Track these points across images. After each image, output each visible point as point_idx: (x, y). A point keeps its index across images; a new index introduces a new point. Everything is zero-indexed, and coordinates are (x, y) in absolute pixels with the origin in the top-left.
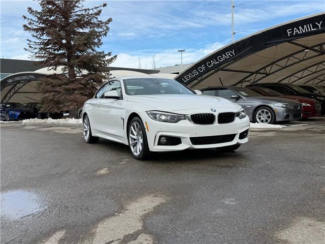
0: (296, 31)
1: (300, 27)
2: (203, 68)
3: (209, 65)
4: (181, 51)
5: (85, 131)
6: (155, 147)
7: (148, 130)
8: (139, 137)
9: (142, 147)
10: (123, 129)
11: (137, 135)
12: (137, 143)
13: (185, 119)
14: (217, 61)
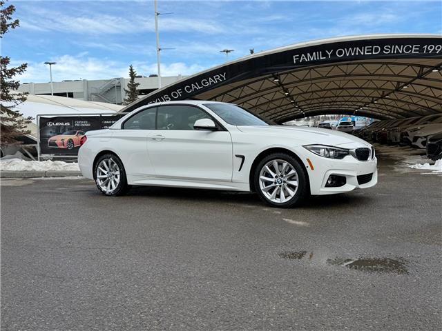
0: (303, 58)
1: (308, 54)
2: (179, 93)
3: (188, 89)
4: (50, 64)
5: (101, 179)
6: (322, 190)
7: (312, 169)
8: (282, 179)
9: (296, 191)
10: (240, 170)
11: (276, 177)
12: (274, 188)
13: (348, 154)
14: (200, 85)
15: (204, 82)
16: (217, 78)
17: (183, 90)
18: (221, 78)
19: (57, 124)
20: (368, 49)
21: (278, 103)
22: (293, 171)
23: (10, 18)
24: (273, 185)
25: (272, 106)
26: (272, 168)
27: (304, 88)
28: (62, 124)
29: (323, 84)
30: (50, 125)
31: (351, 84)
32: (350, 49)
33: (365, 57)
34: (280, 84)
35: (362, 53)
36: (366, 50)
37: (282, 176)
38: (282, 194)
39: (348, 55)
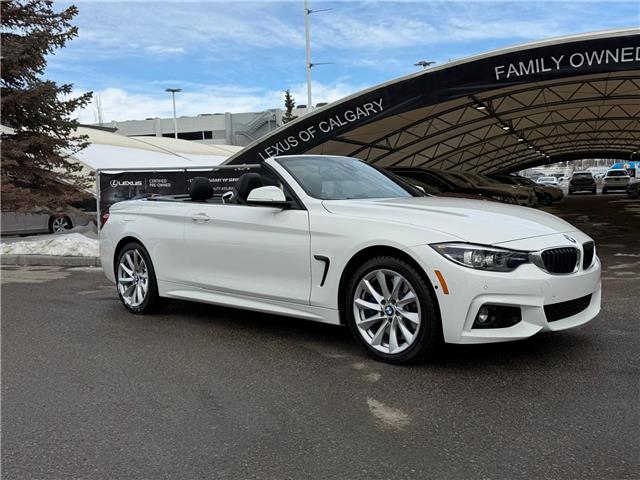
0: (512, 70)
1: (521, 64)
2: (310, 132)
3: (325, 127)
4: (173, 91)
5: (124, 284)
6: (466, 334)
7: (446, 292)
8: (394, 306)
9: (416, 333)
10: (322, 285)
11: (383, 302)
12: (380, 322)
13: (527, 261)
14: (343, 120)
15: (349, 115)
16: (368, 109)
17: (316, 128)
18: (376, 107)
19: (124, 183)
20: (626, 52)
21: (498, 143)
22: (411, 295)
23: (68, 25)
24: (378, 317)
25: (488, 147)
26: (376, 285)
27: (539, 119)
28: (131, 183)
29: (569, 112)
30: (114, 184)
31: (617, 112)
32: (595, 53)
33: (621, 66)
34: (492, 114)
35: (616, 60)
36: (623, 54)
37: (394, 302)
38: (393, 335)
39: (590, 63)
